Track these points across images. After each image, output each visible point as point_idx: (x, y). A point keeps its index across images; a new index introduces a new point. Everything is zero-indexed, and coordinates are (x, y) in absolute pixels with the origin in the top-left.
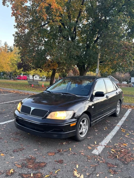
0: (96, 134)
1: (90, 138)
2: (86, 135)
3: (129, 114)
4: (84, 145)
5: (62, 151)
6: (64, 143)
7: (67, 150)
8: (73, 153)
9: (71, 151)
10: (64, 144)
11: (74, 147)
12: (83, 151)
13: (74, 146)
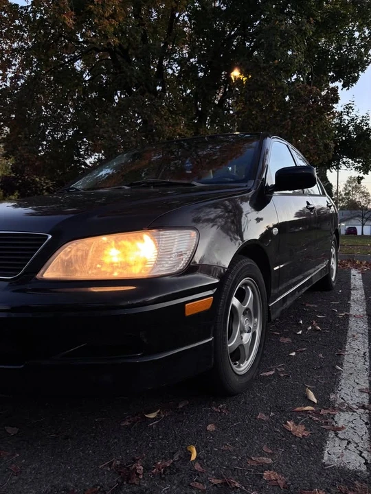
0: (293, 354)
1: (272, 373)
2: (255, 361)
3: (362, 279)
4: (262, 416)
5: (147, 469)
6: (152, 416)
7: (176, 457)
8: (214, 481)
9: (197, 467)
10: (154, 419)
11: (213, 434)
12: (271, 455)
13: (210, 427)
